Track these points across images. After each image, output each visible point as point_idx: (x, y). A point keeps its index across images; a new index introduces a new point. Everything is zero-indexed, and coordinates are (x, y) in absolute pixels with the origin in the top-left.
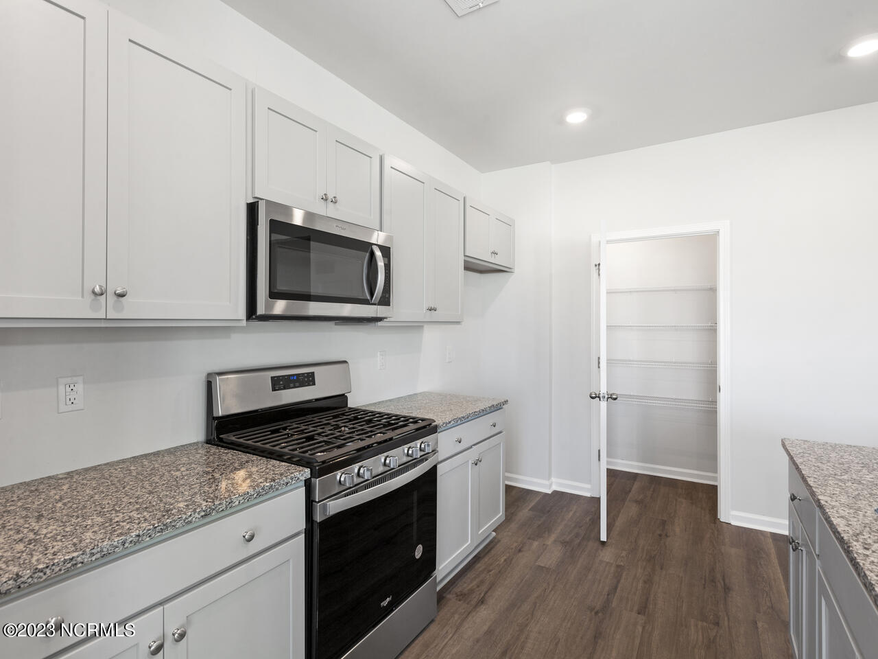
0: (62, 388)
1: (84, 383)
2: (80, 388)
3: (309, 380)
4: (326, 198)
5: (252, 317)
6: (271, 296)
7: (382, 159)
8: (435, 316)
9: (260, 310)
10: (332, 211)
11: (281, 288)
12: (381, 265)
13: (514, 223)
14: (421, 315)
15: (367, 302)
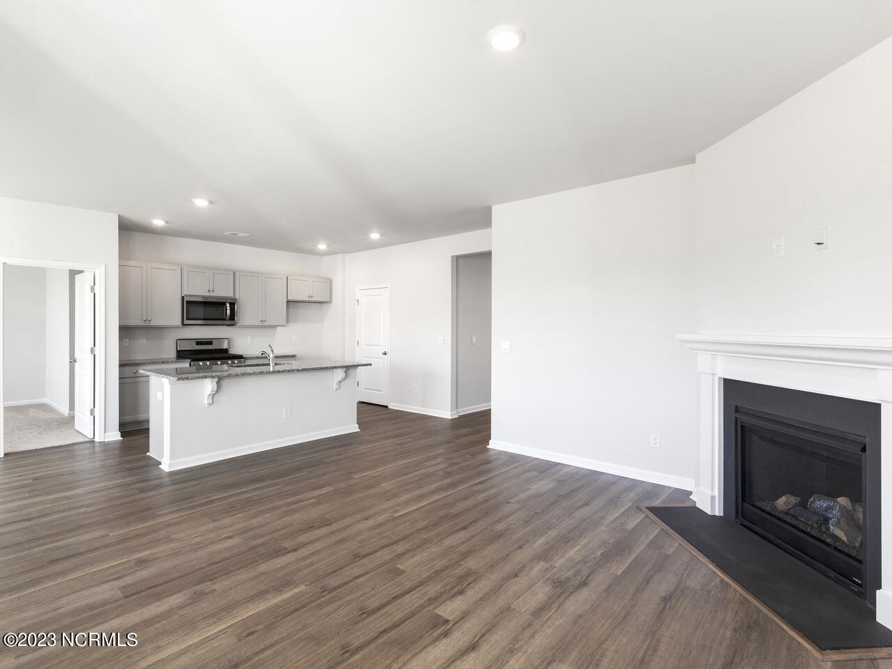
0: (140, 340)
1: (146, 339)
2: (144, 340)
3: (211, 343)
4: (209, 291)
5: (183, 324)
6: (187, 319)
7: (234, 273)
8: (265, 324)
9: (185, 323)
10: (212, 294)
11: (190, 317)
12: (228, 308)
13: (331, 281)
14: (257, 323)
15: (225, 320)
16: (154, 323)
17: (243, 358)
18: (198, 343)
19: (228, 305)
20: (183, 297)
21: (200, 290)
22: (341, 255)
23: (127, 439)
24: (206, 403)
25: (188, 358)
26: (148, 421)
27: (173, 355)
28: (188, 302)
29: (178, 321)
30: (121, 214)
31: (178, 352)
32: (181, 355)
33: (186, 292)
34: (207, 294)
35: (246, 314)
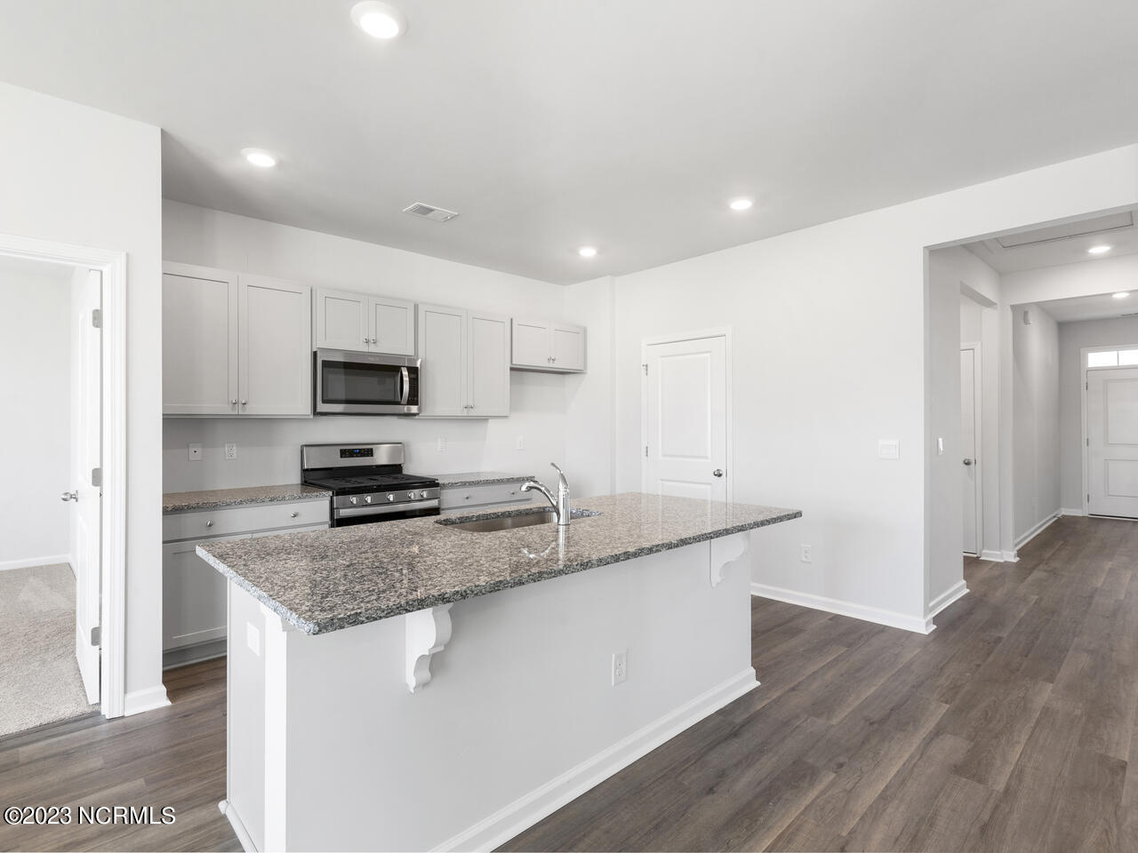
0: (226, 448)
1: (237, 446)
2: (235, 448)
3: (369, 453)
4: (367, 342)
5: (315, 413)
6: (324, 402)
7: (416, 307)
8: (473, 413)
9: (319, 410)
10: (372, 349)
11: (331, 397)
12: (406, 379)
13: (585, 331)
14: (458, 411)
15: (398, 403)
16: (255, 409)
17: (437, 485)
18: (344, 453)
19: (405, 373)
20: (315, 354)
21: (349, 340)
22: (608, 277)
23: (178, 703)
24: (411, 681)
25: (327, 488)
26: (222, 643)
27: (295, 478)
28: (326, 364)
29: (306, 408)
30: (166, 129)
31: (305, 471)
32: (313, 479)
33: (321, 343)
34: (363, 348)
35: (439, 392)
